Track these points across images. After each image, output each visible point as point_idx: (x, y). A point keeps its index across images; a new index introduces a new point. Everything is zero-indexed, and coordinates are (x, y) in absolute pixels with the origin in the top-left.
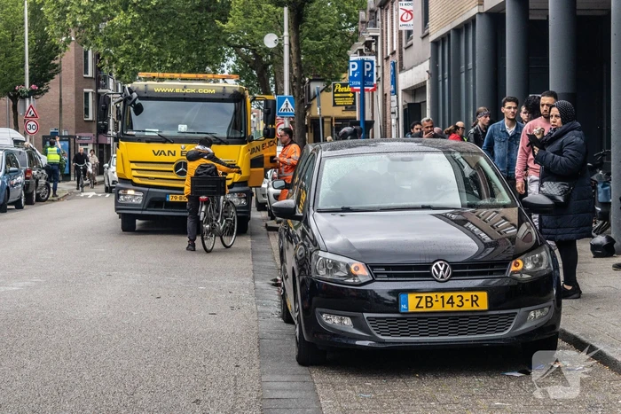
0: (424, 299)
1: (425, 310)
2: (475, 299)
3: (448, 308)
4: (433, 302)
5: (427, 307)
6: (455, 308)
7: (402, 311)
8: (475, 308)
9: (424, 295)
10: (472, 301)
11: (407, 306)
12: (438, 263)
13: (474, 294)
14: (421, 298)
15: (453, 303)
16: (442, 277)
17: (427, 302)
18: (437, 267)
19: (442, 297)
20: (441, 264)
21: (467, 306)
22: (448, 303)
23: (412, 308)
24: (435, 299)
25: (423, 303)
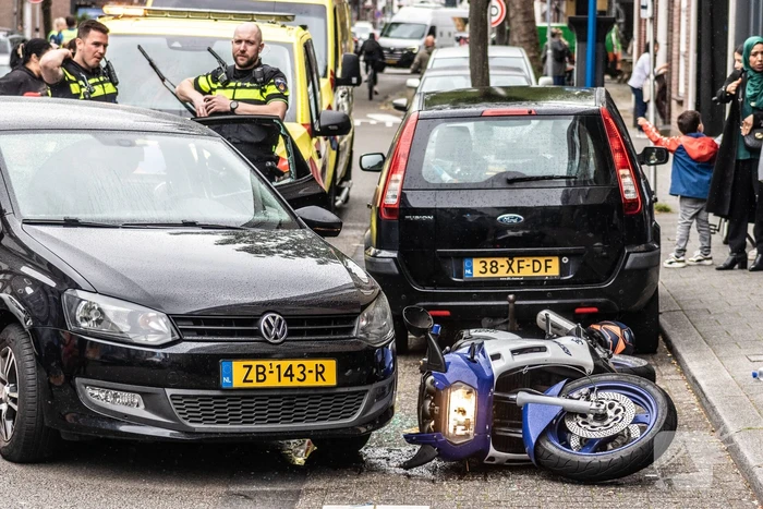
0: (254, 370)
1: (255, 384)
2: (320, 369)
3: (286, 382)
4: (267, 373)
5: (258, 381)
6: (295, 383)
7: (224, 386)
8: (321, 383)
9: (254, 363)
10: (317, 373)
11: (231, 379)
12: (268, 316)
13: (319, 362)
14: (250, 367)
15: (292, 376)
16: (276, 338)
17: (258, 373)
18: (267, 321)
19: (279, 367)
20: (274, 318)
21: (311, 381)
22: (286, 375)
23: (238, 382)
24: (268, 369)
25: (252, 376)
